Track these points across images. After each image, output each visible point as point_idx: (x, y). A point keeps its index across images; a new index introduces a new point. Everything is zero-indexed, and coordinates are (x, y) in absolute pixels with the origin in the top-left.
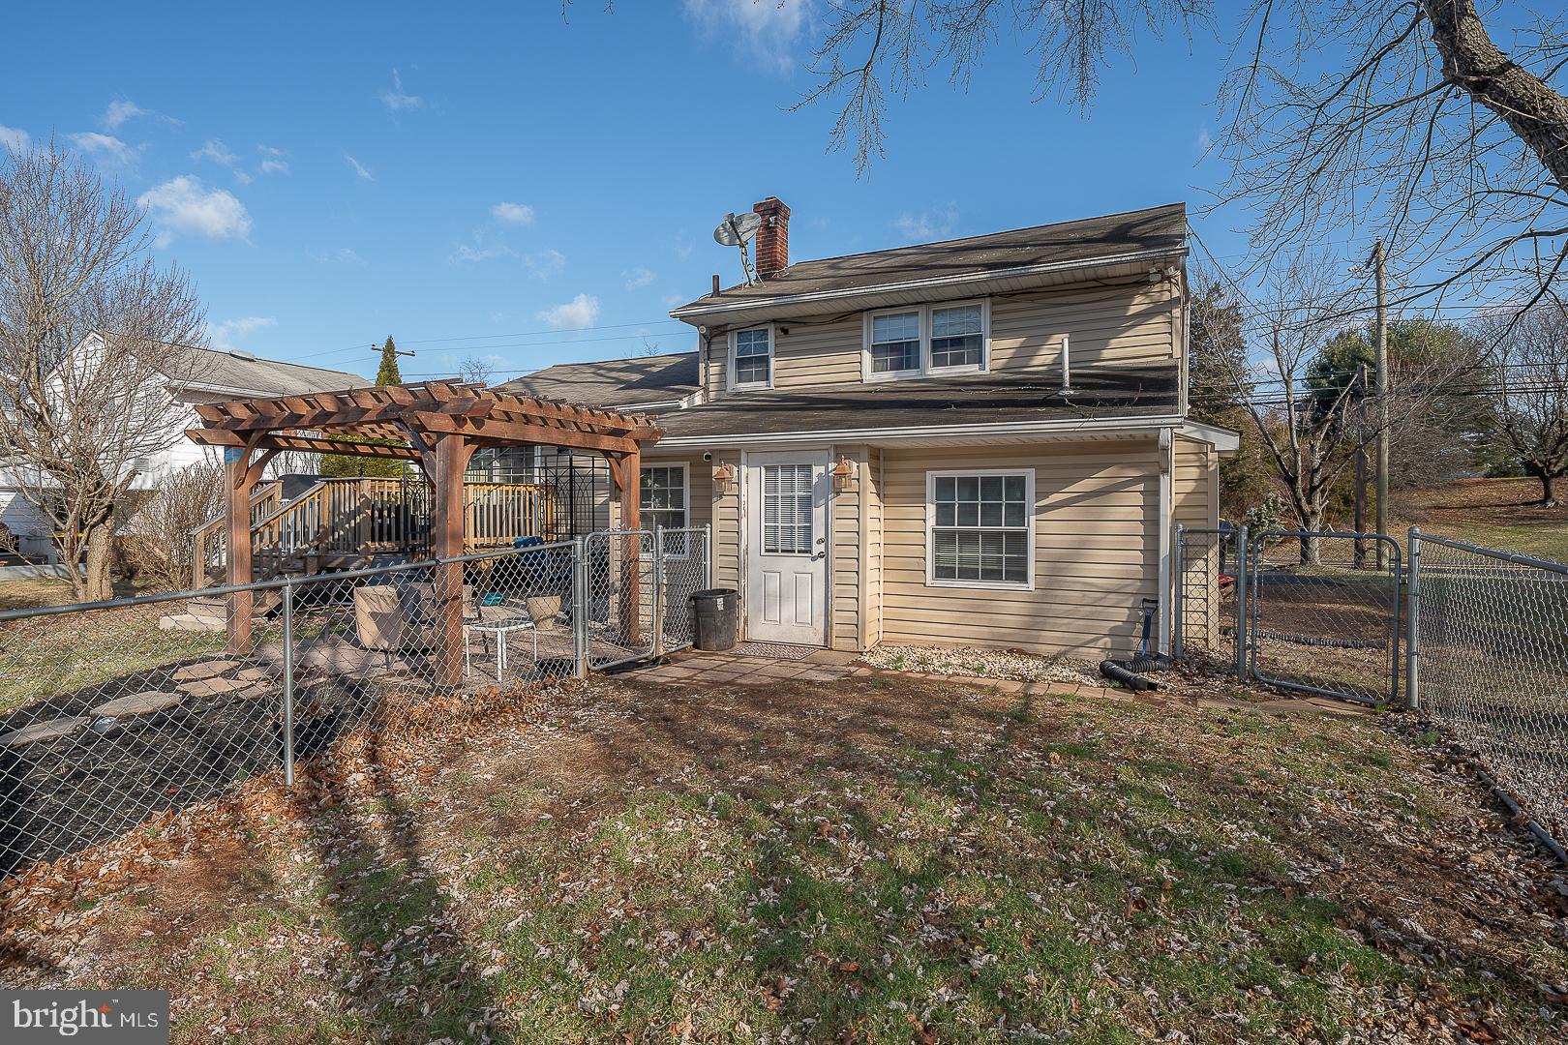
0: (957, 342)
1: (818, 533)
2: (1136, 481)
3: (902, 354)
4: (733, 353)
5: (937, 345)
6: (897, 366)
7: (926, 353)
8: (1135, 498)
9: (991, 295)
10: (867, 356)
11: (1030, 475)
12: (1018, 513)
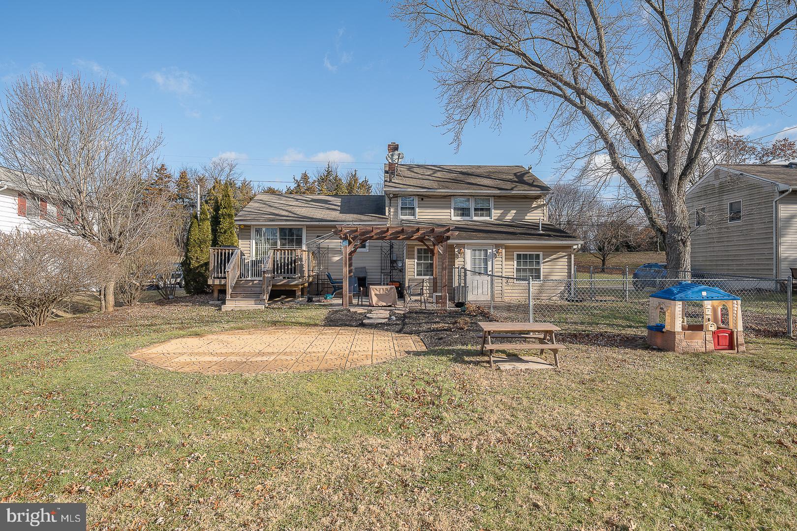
0: (482, 209)
1: (490, 269)
2: (565, 256)
3: (464, 212)
4: (400, 205)
5: (476, 210)
6: (462, 215)
7: (472, 212)
9: (494, 196)
10: (452, 210)
11: (541, 254)
12: (538, 263)
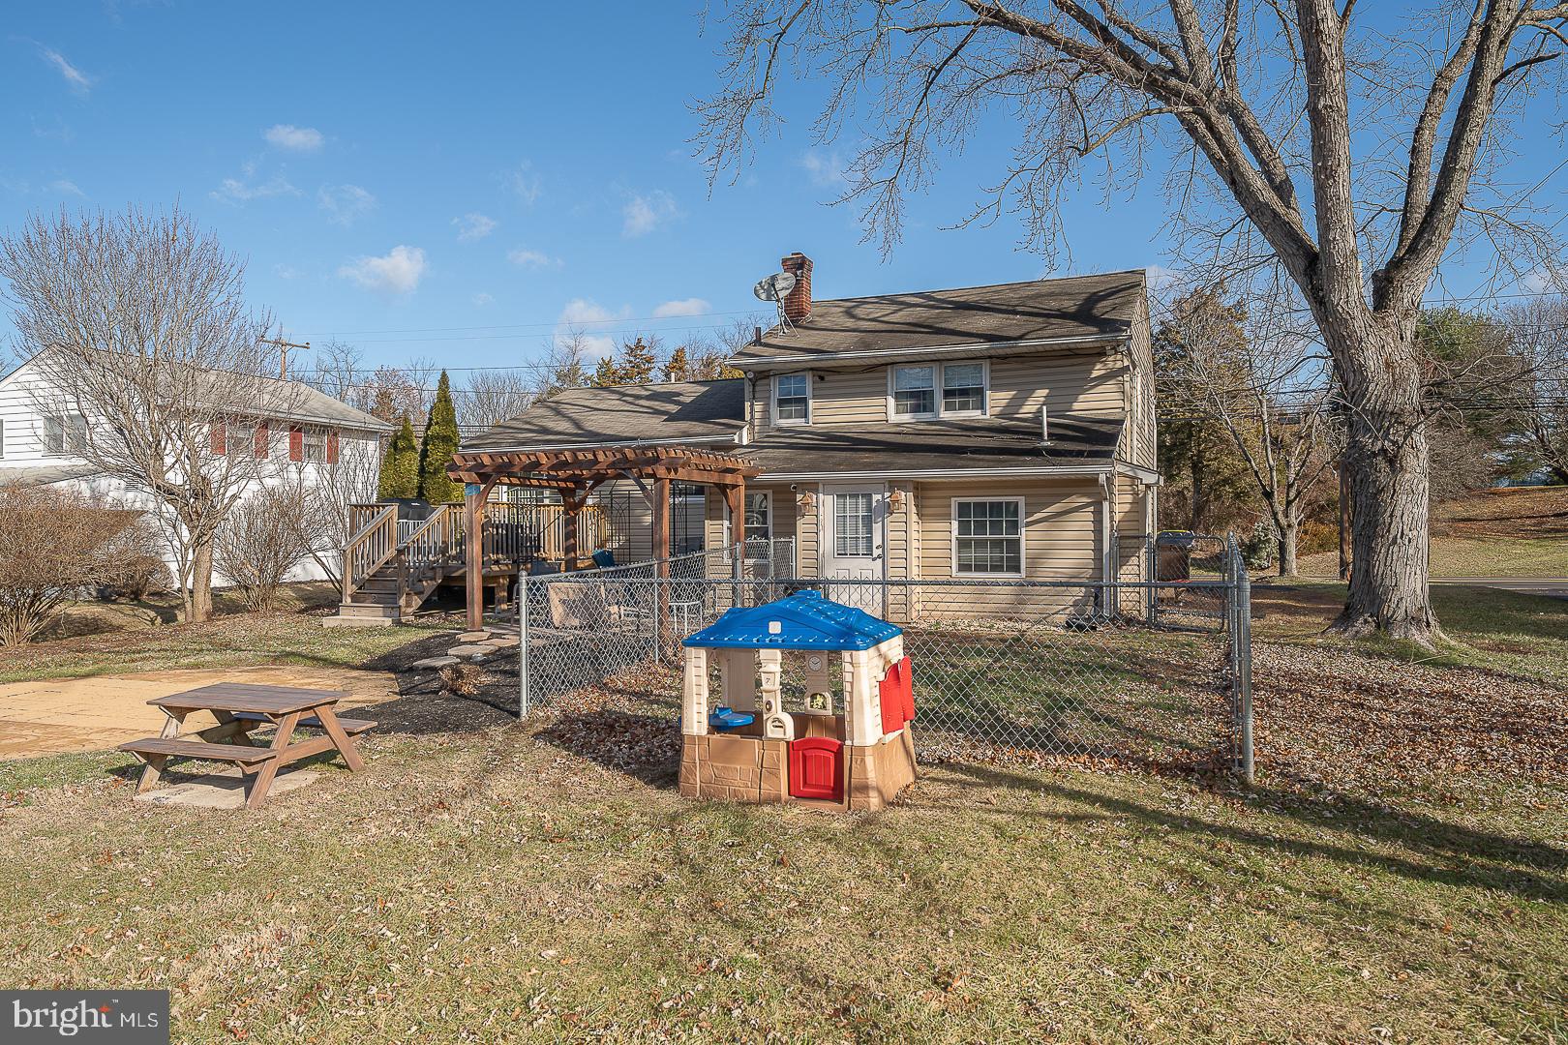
0: (964, 392)
1: (877, 540)
2: (1088, 505)
3: (920, 401)
4: (775, 395)
5: (948, 394)
6: (915, 409)
7: (939, 401)
8: (1088, 515)
9: (990, 357)
10: (891, 401)
11: (1021, 501)
12: (1014, 527)
